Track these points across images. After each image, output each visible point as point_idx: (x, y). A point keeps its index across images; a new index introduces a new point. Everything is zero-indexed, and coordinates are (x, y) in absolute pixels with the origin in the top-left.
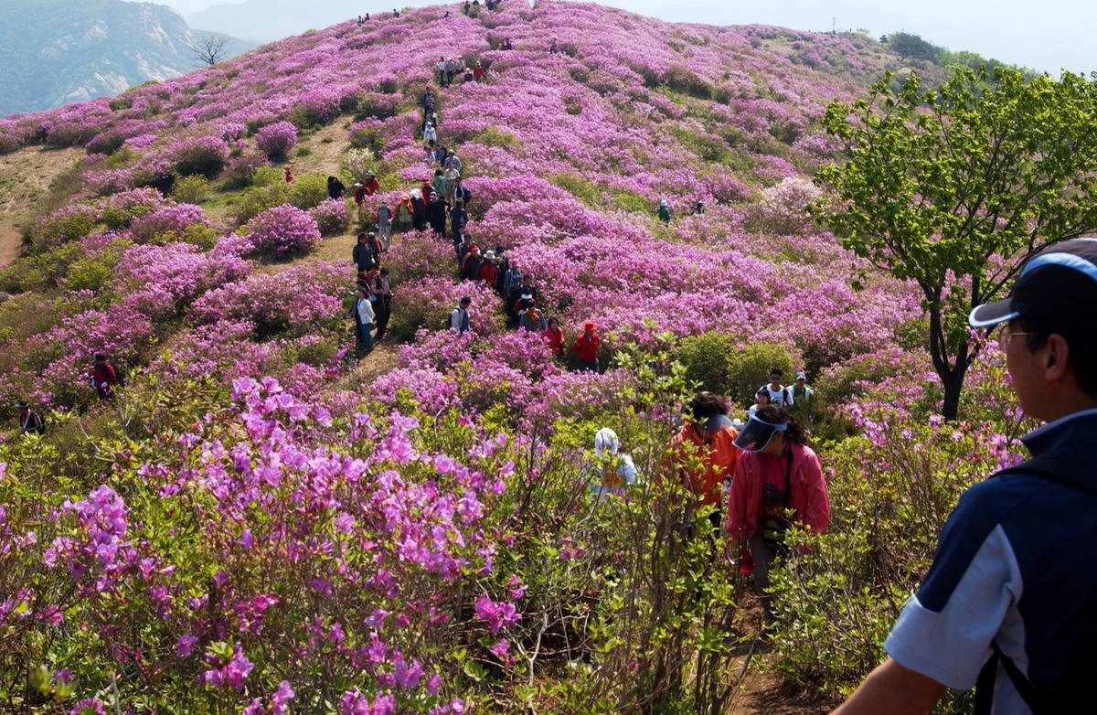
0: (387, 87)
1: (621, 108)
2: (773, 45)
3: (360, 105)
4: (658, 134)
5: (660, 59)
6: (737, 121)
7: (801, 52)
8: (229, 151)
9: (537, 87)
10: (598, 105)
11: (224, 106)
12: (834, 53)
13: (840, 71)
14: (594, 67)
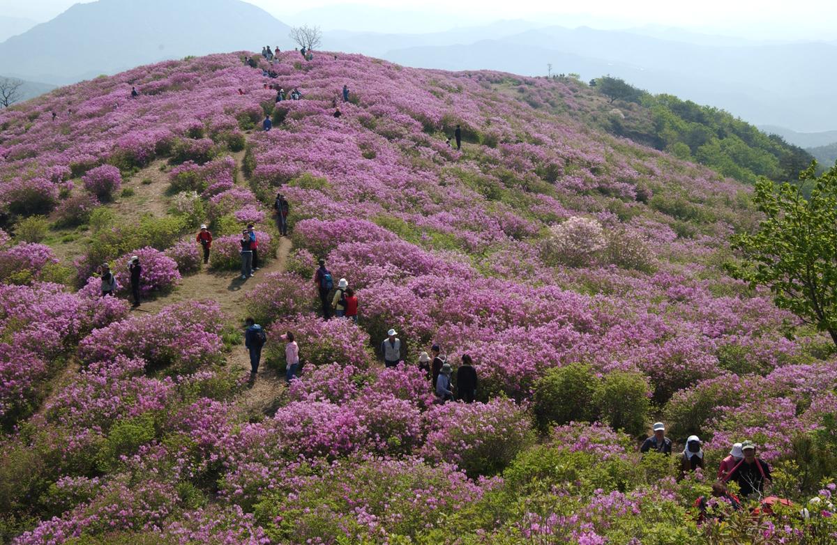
0: (195, 133)
1: (408, 152)
2: (501, 89)
3: (174, 151)
4: (443, 176)
5: (434, 109)
6: (507, 163)
7: (526, 95)
8: (57, 191)
9: (334, 134)
10: (389, 150)
11: (33, 147)
12: (554, 96)
13: (560, 112)
14: (379, 115)
